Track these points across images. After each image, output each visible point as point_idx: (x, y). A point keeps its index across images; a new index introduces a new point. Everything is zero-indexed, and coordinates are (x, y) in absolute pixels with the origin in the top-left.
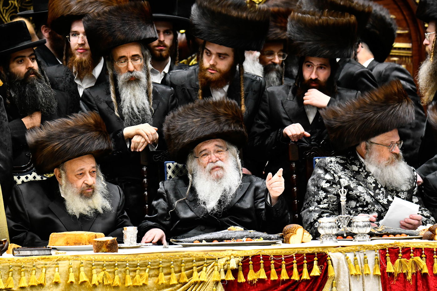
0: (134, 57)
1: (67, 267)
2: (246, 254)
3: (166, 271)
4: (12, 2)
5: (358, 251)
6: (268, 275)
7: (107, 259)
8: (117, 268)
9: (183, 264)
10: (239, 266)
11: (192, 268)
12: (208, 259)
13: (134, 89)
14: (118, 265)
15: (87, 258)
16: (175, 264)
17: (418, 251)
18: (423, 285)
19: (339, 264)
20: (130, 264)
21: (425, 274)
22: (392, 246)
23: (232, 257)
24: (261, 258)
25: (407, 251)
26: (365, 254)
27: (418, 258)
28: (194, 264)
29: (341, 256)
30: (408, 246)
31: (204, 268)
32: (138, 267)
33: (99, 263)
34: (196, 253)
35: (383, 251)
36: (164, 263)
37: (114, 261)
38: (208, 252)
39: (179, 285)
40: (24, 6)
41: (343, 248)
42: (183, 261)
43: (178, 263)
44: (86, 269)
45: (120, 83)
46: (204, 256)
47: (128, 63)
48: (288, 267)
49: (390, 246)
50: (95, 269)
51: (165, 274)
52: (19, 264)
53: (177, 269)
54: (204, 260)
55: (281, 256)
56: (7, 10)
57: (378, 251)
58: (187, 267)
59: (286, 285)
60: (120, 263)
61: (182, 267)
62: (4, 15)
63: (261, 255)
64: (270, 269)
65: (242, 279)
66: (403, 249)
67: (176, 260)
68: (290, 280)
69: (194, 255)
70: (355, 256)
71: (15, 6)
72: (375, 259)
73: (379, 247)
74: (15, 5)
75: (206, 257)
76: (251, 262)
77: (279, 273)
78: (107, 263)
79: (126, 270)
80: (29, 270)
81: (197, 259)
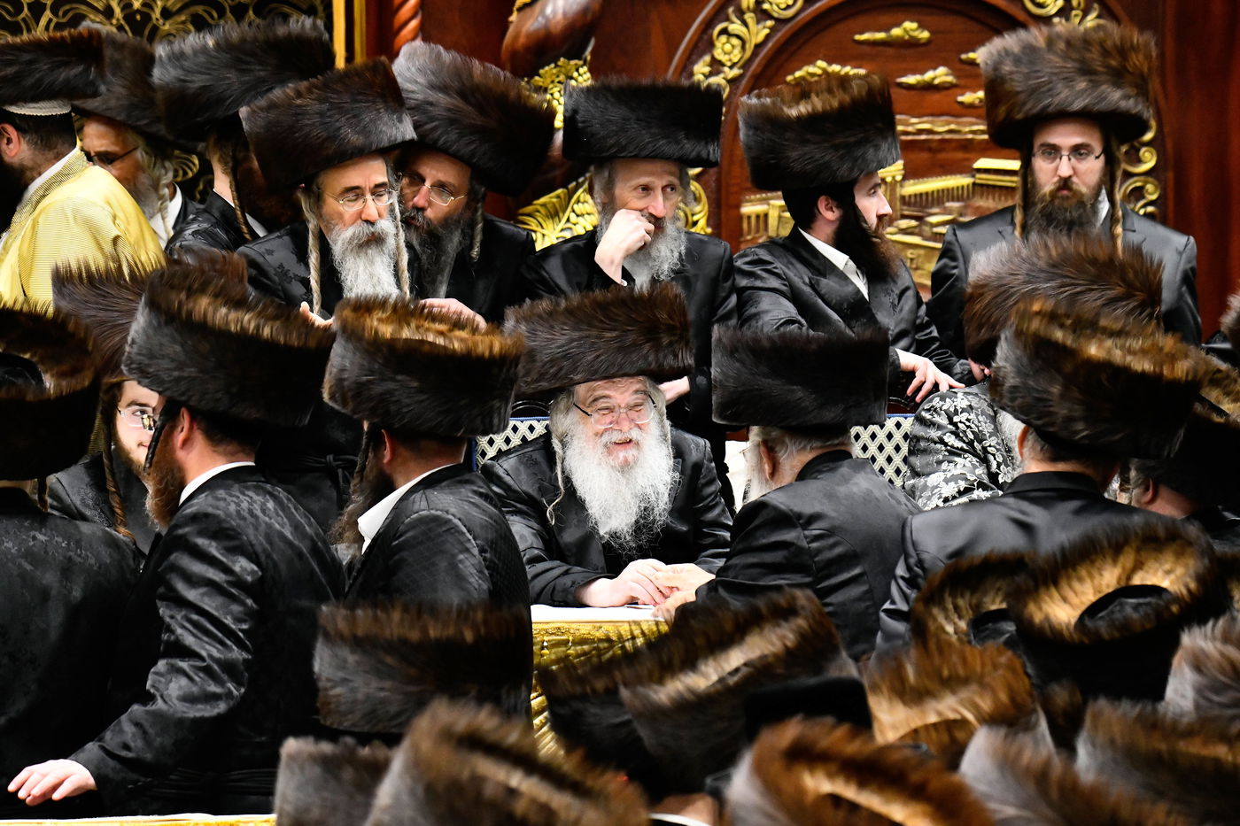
0: (377, 190)
13: (372, 263)
38: (602, 624)
42: (545, 644)
45: (337, 249)
47: (365, 201)
69: (572, 631)
81: (576, 640)
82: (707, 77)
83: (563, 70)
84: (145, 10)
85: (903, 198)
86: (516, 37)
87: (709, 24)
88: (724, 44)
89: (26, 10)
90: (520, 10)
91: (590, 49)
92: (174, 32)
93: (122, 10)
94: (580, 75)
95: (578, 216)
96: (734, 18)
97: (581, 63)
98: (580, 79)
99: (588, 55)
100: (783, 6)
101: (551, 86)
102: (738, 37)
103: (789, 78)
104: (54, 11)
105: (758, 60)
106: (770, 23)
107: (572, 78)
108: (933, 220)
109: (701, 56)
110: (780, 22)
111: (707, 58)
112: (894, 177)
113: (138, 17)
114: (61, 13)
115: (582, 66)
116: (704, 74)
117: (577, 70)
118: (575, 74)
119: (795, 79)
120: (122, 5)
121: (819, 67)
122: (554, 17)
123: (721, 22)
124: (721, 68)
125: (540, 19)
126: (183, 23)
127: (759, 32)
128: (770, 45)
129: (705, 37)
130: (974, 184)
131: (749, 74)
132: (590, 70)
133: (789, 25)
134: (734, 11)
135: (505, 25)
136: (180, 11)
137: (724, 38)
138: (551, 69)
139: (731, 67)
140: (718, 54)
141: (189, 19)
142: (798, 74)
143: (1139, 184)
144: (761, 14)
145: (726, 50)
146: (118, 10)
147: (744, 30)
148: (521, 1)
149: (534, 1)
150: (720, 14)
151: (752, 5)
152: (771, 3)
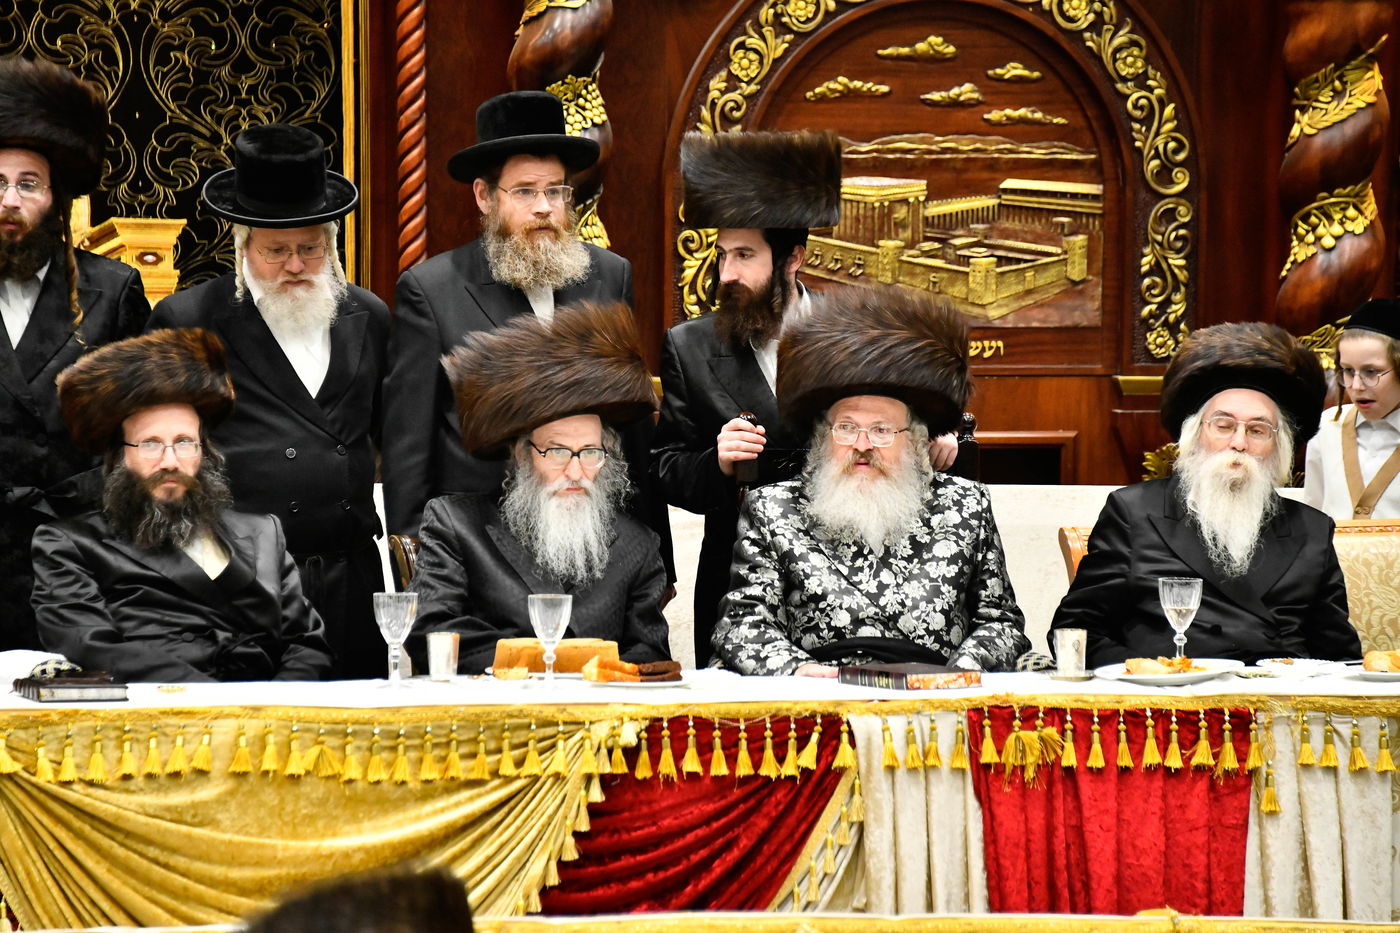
1: (233, 734)
2: (655, 714)
3: (464, 750)
4: (178, 55)
5: (919, 713)
6: (706, 764)
7: (328, 718)
8: (349, 738)
9: (507, 734)
10: (640, 740)
11: (525, 744)
12: (565, 723)
14: (354, 734)
15: (280, 713)
16: (488, 733)
17: (1055, 715)
18: (1066, 793)
19: (869, 741)
20: (381, 731)
21: (1069, 769)
22: (998, 703)
23: (626, 719)
24: (691, 723)
25: (1029, 715)
26: (932, 721)
27: (1051, 732)
28: (531, 735)
29: (876, 723)
30: (1033, 703)
31: (561, 744)
32: (401, 739)
33: (307, 725)
34: (538, 708)
35: (976, 716)
36: (461, 732)
37: (345, 722)
39: (497, 782)
40: (204, 65)
41: (884, 706)
42: (507, 726)
43: (496, 732)
44: (279, 738)
46: (556, 715)
48: (752, 746)
49: (994, 703)
50: (297, 738)
51: (464, 757)
52: (119, 723)
53: (492, 745)
54: (557, 724)
55: (738, 721)
57: (964, 713)
58: (516, 741)
59: (748, 788)
60: (357, 727)
61: (503, 739)
62: (158, 86)
63: (691, 717)
64: (711, 750)
65: (643, 772)
66: (1023, 709)
67: (491, 723)
68: (756, 776)
70: (909, 723)
71: (184, 68)
72: (957, 733)
73: (966, 705)
74: (184, 62)
75: (561, 717)
76: (666, 733)
77: (732, 760)
78: (328, 727)
79: (347, 744)
80: (141, 737)
81: (541, 723)
82: (723, 93)
83: (571, 87)
84: (143, 11)
85: (926, 218)
86: (522, 53)
87: (726, 38)
88: (741, 59)
89: (16, 9)
90: (525, 23)
91: (599, 65)
92: (173, 34)
93: (119, 11)
94: (589, 92)
96: (752, 33)
97: (590, 80)
98: (589, 97)
99: (597, 71)
100: (802, 19)
102: (756, 51)
103: (809, 94)
105: (776, 76)
106: (789, 37)
107: (580, 96)
108: (957, 242)
109: (717, 71)
110: (800, 36)
111: (724, 74)
112: (917, 198)
113: (136, 19)
114: (53, 14)
115: (591, 83)
116: (719, 90)
117: (586, 88)
118: (584, 92)
119: (815, 95)
120: (118, 5)
121: (840, 84)
122: (562, 31)
123: (738, 35)
124: (738, 84)
125: (547, 33)
126: (184, 24)
127: (777, 47)
128: (789, 60)
129: (722, 51)
130: (1000, 205)
131: (766, 90)
132: (600, 87)
133: (809, 40)
134: (751, 25)
135: (512, 40)
136: (179, 13)
137: (740, 53)
138: (558, 86)
139: (748, 83)
140: (735, 69)
141: (190, 21)
142: (818, 90)
143: (1171, 206)
144: (781, 28)
145: (743, 65)
146: (113, 11)
147: (762, 44)
148: (527, 14)
149: (541, 15)
150: (736, 27)
151: (770, 18)
152: (790, 16)
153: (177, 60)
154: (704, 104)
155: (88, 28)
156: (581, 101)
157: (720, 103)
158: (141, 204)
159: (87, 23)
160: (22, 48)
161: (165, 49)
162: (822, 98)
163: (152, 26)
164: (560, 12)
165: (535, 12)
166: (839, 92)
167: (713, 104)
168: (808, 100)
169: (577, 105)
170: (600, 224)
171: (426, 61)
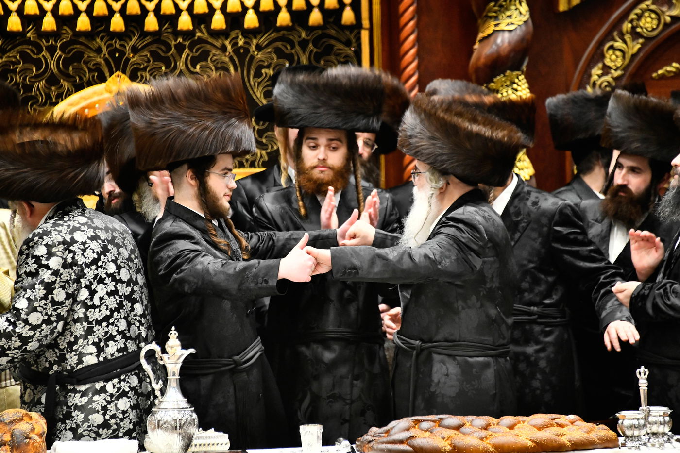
56: (259, 83)
62: (255, 90)
82: (600, 76)
83: (509, 78)
84: (246, 46)
86: (479, 59)
87: (601, 43)
88: (611, 55)
89: (173, 49)
90: (481, 41)
91: (525, 64)
92: (263, 59)
93: (232, 47)
94: (520, 81)
95: (520, 169)
96: (617, 39)
97: (519, 73)
98: (520, 83)
99: (524, 68)
100: (650, 29)
101: (501, 89)
102: (620, 50)
103: (654, 75)
104: (191, 49)
105: (633, 65)
106: (641, 41)
107: (514, 83)
109: (595, 64)
110: (648, 39)
111: (600, 65)
113: (242, 51)
114: (194, 50)
115: (520, 75)
116: (598, 75)
117: (518, 78)
118: (516, 80)
119: (658, 75)
120: (232, 43)
121: (674, 67)
122: (503, 45)
123: (609, 41)
124: (609, 70)
125: (494, 46)
126: (270, 53)
127: (634, 47)
128: (641, 54)
129: (599, 52)
131: (627, 74)
132: (526, 78)
133: (654, 42)
134: (617, 34)
135: (471, 52)
136: (267, 46)
137: (611, 52)
138: (501, 78)
139: (616, 70)
140: (608, 62)
141: (273, 51)
142: (660, 72)
144: (635, 35)
145: (613, 59)
146: (229, 47)
147: (624, 46)
148: (481, 35)
149: (490, 35)
150: (608, 36)
151: (629, 30)
152: (641, 28)
153: (266, 74)
154: (588, 84)
155: (215, 58)
156: (515, 86)
157: (598, 83)
158: (247, 160)
159: (214, 55)
160: (178, 71)
161: (260, 68)
162: (662, 77)
163: (252, 56)
164: (501, 34)
165: (486, 34)
166: (674, 72)
167: (594, 84)
168: (653, 78)
169: (513, 89)
170: (528, 160)
171: (418, 67)
